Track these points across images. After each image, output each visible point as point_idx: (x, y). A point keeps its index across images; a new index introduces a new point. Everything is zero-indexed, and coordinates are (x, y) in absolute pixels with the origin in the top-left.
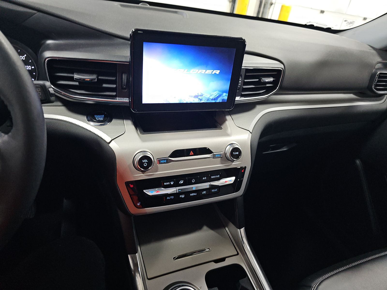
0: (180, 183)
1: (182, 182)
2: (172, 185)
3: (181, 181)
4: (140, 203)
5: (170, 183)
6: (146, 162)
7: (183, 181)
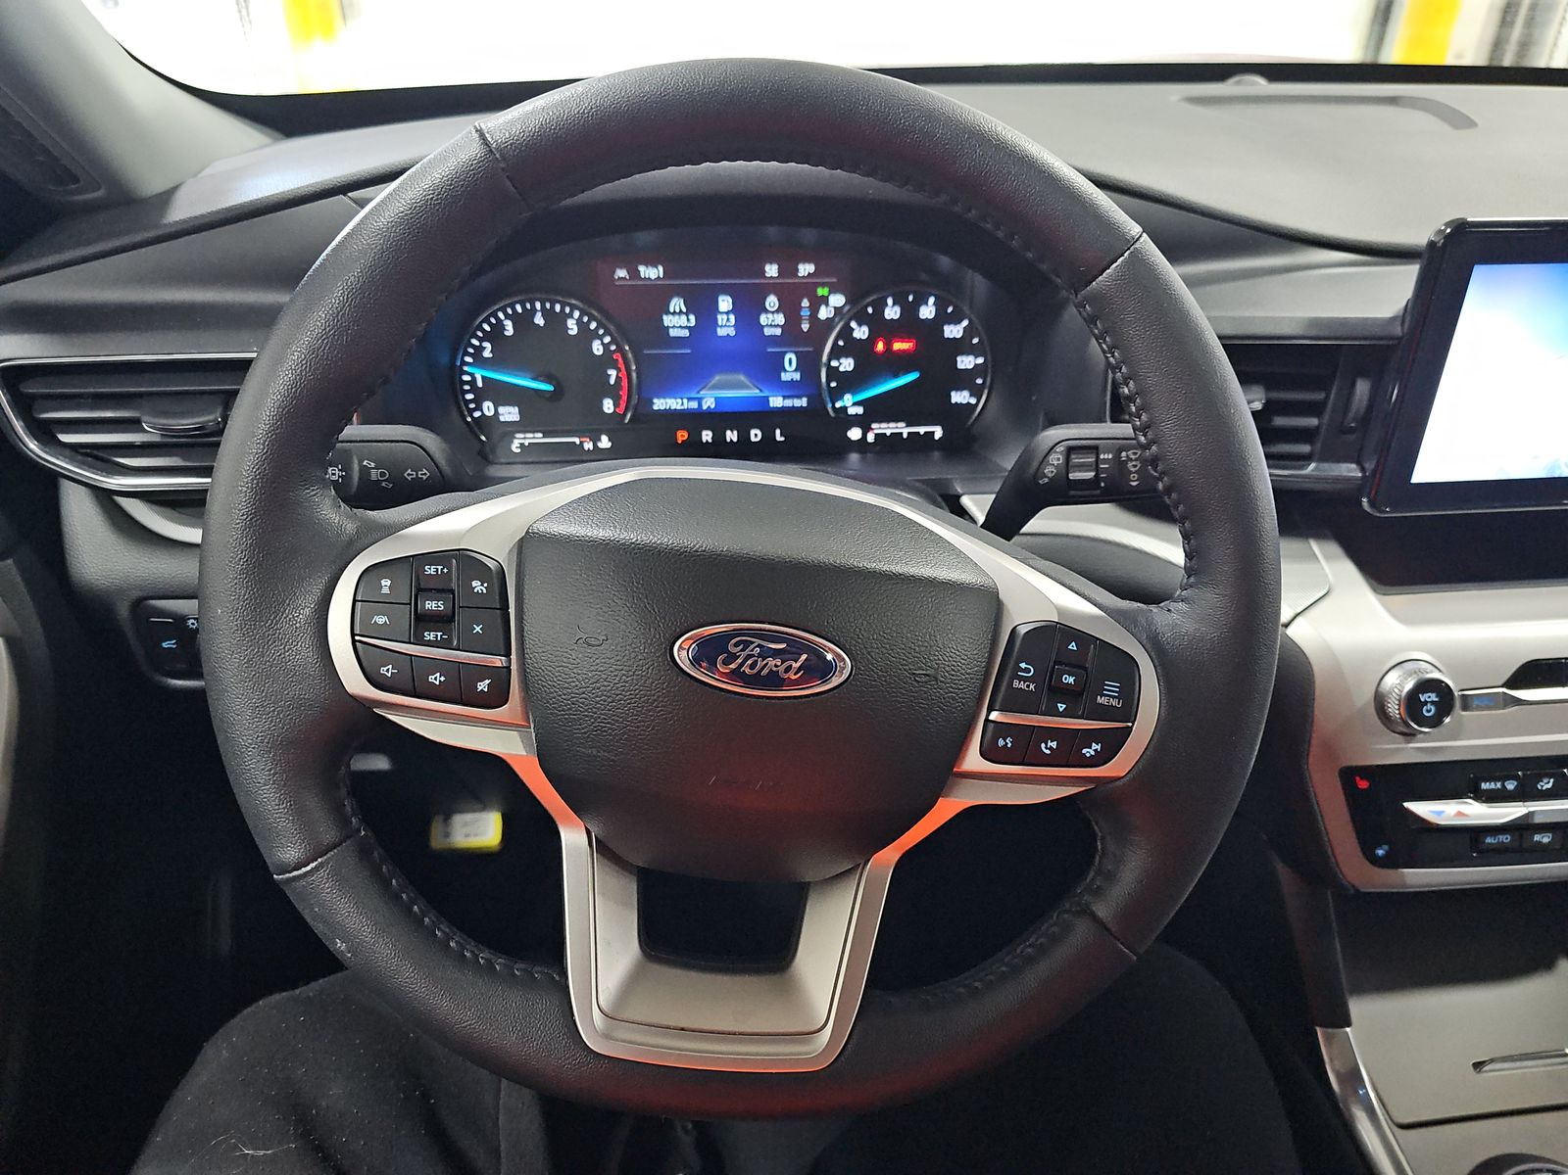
0: (1540, 788)
1: (1547, 784)
2: (1510, 791)
3: (1545, 781)
4: (1386, 847)
5: (1503, 785)
6: (1433, 702)
7: (1552, 780)
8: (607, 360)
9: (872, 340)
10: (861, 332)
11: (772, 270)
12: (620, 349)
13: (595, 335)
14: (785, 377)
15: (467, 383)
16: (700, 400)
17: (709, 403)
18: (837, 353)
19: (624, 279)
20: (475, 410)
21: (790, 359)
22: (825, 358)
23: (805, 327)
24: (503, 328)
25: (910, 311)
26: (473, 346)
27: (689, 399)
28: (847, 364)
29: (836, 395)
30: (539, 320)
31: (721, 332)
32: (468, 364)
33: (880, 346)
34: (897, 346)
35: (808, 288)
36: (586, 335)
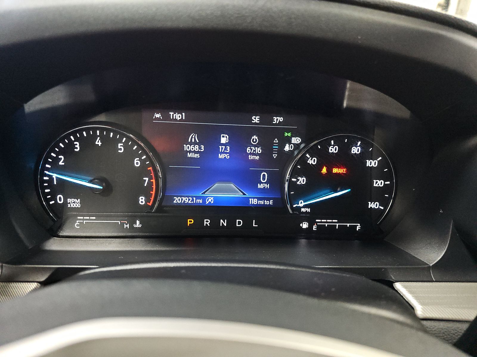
8: (143, 171)
9: (319, 166)
10: (312, 161)
11: (256, 119)
12: (152, 165)
13: (136, 154)
14: (260, 186)
15: (46, 181)
16: (204, 199)
17: (210, 200)
18: (295, 173)
19: (158, 119)
20: (51, 200)
21: (264, 176)
22: (288, 176)
23: (275, 156)
24: (74, 147)
25: (345, 149)
26: (52, 157)
27: (197, 198)
28: (302, 180)
29: (294, 199)
30: (98, 143)
31: (221, 156)
32: (48, 169)
33: (324, 170)
34: (335, 170)
35: (278, 132)
36: (130, 155)
